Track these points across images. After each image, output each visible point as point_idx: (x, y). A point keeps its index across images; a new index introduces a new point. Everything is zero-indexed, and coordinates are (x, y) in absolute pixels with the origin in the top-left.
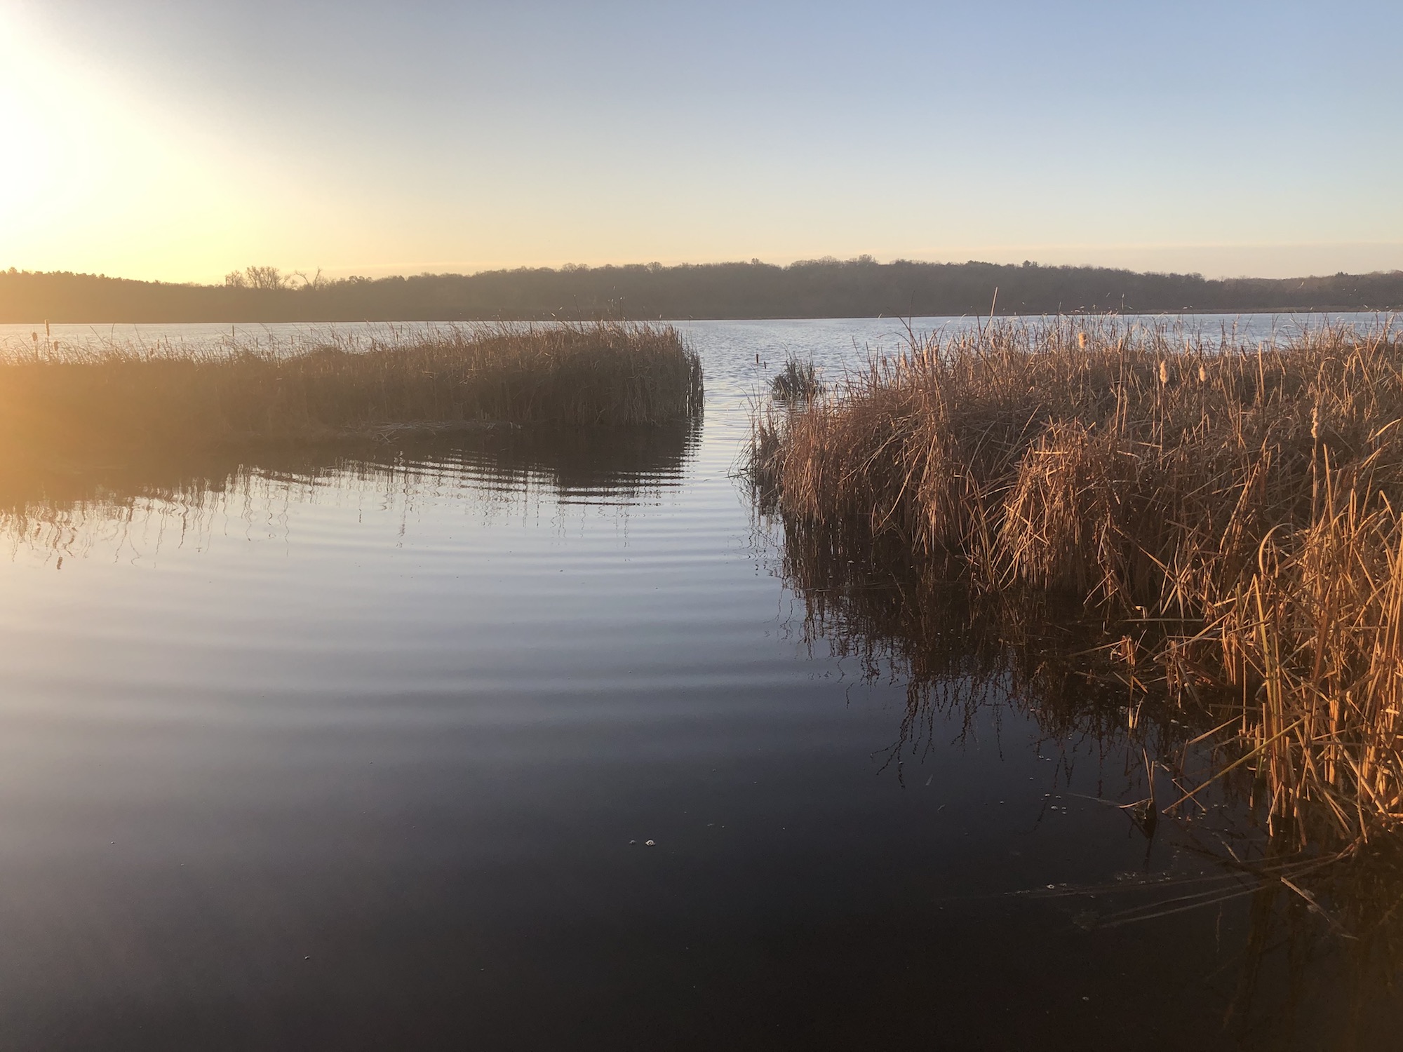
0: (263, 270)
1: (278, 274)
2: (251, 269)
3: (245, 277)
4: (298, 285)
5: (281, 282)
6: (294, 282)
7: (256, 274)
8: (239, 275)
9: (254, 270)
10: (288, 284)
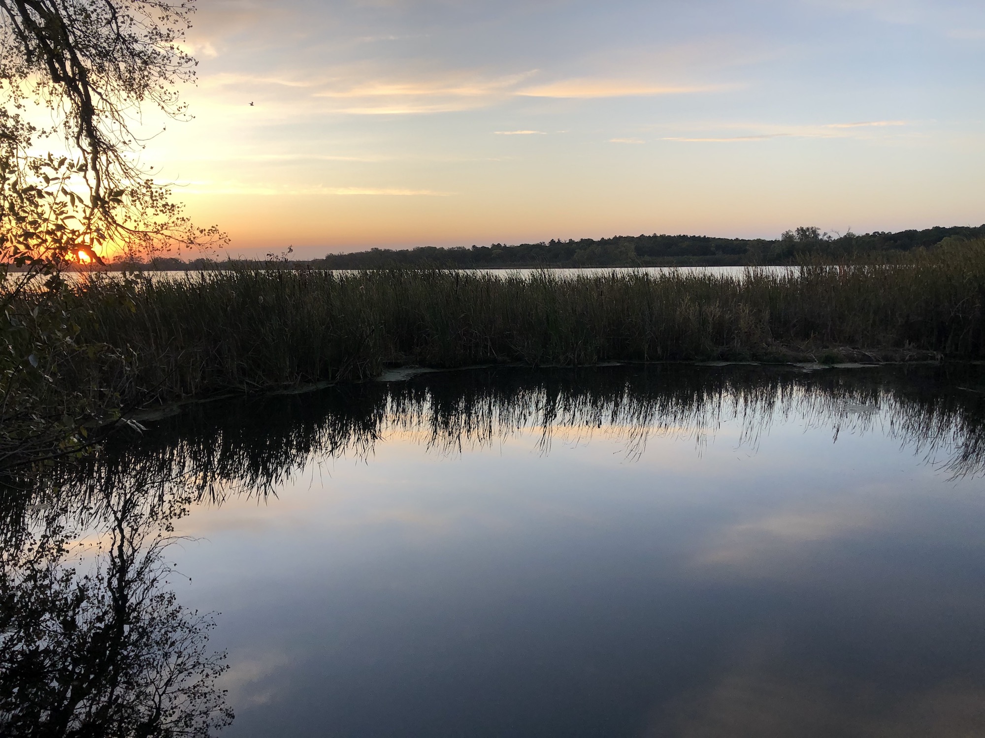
0: (808, 229)
1: (819, 232)
2: (799, 227)
3: (795, 234)
4: (833, 239)
5: (820, 237)
6: (830, 237)
7: (802, 231)
8: (791, 233)
9: (802, 229)
10: (825, 238)
